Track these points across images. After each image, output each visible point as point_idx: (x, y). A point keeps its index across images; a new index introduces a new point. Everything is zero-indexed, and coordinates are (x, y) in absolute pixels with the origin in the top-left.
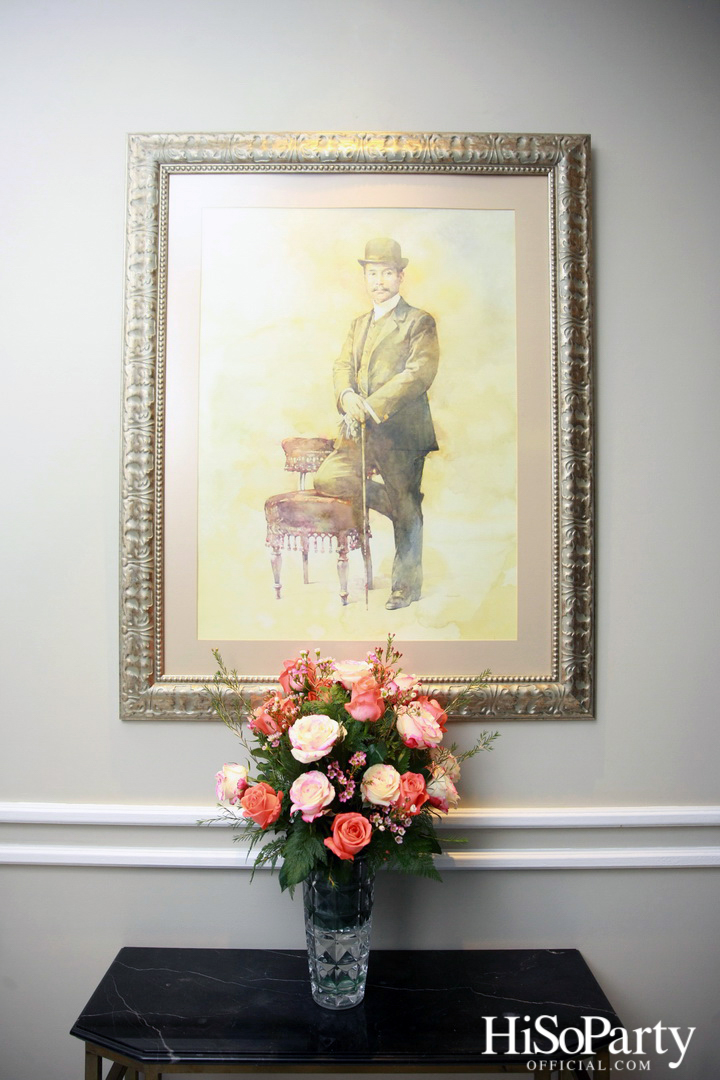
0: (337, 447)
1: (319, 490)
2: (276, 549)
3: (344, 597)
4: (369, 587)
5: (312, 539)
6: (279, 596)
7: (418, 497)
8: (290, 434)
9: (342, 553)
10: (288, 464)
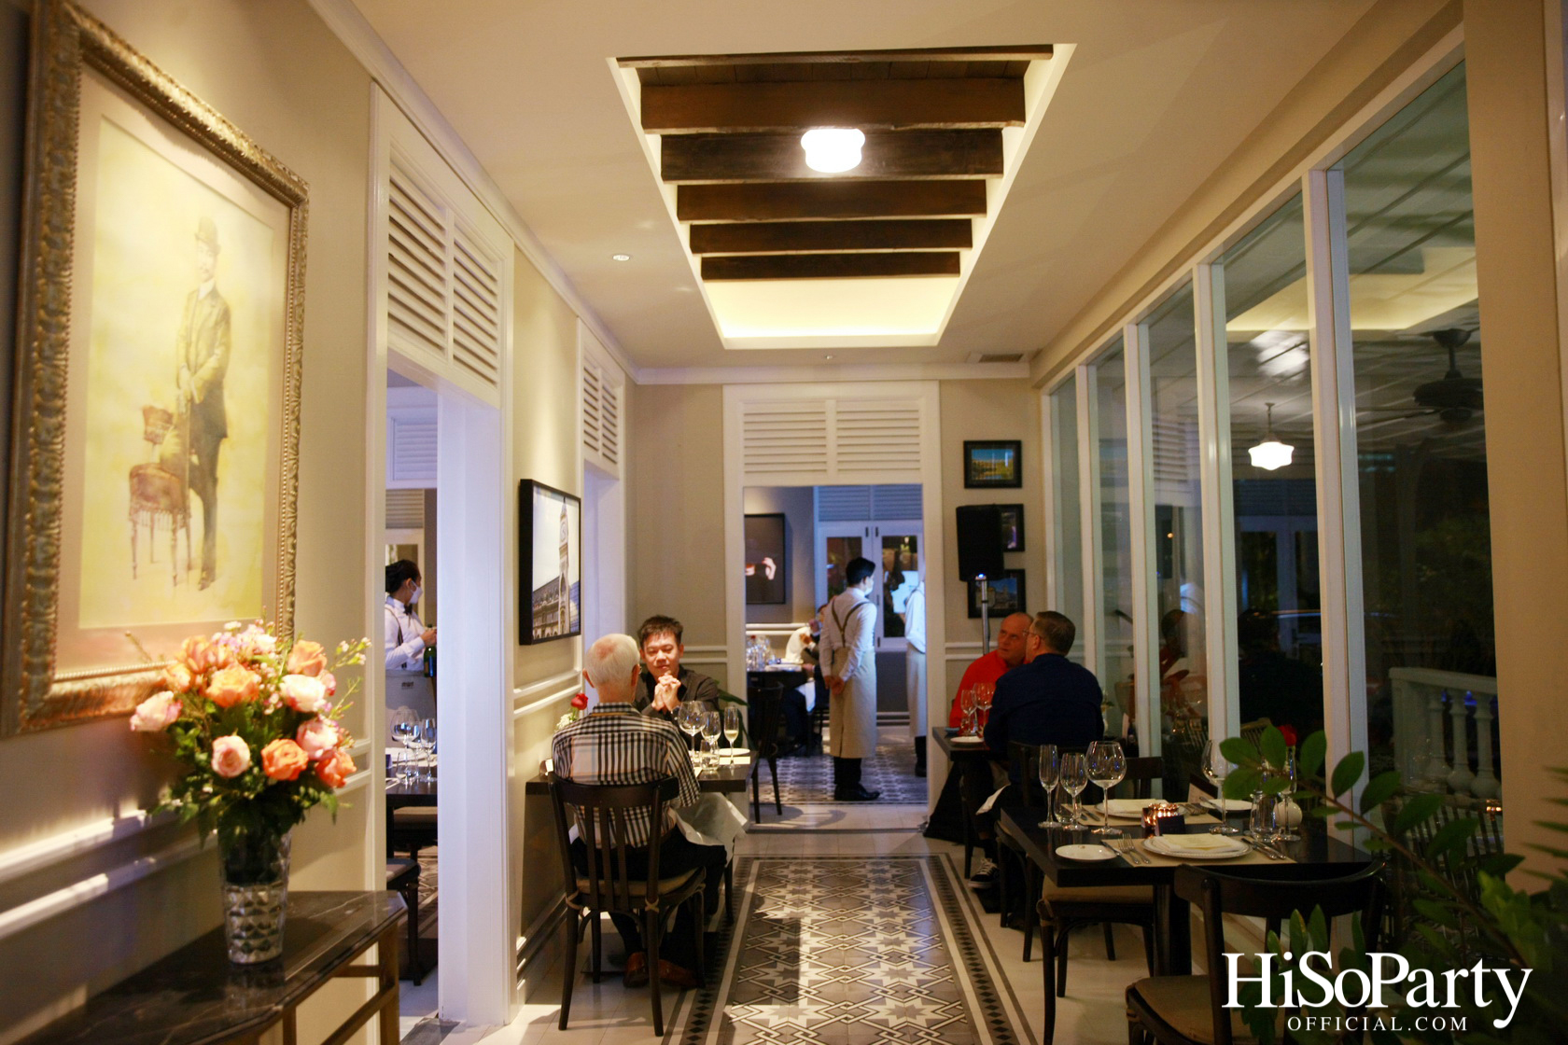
0: (175, 420)
1: (162, 465)
2: (135, 523)
3: (175, 578)
4: (189, 567)
5: (157, 516)
6: (135, 577)
7: (215, 481)
8: (148, 402)
9: (174, 531)
10: (146, 432)
